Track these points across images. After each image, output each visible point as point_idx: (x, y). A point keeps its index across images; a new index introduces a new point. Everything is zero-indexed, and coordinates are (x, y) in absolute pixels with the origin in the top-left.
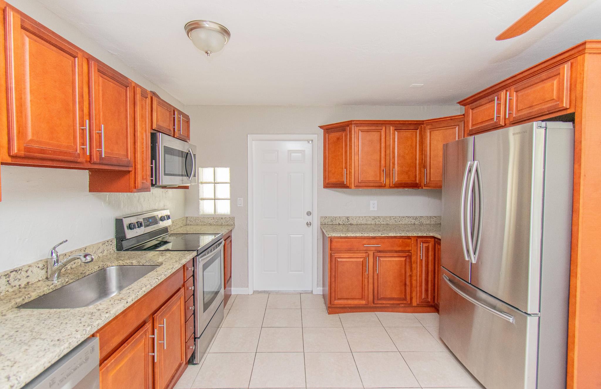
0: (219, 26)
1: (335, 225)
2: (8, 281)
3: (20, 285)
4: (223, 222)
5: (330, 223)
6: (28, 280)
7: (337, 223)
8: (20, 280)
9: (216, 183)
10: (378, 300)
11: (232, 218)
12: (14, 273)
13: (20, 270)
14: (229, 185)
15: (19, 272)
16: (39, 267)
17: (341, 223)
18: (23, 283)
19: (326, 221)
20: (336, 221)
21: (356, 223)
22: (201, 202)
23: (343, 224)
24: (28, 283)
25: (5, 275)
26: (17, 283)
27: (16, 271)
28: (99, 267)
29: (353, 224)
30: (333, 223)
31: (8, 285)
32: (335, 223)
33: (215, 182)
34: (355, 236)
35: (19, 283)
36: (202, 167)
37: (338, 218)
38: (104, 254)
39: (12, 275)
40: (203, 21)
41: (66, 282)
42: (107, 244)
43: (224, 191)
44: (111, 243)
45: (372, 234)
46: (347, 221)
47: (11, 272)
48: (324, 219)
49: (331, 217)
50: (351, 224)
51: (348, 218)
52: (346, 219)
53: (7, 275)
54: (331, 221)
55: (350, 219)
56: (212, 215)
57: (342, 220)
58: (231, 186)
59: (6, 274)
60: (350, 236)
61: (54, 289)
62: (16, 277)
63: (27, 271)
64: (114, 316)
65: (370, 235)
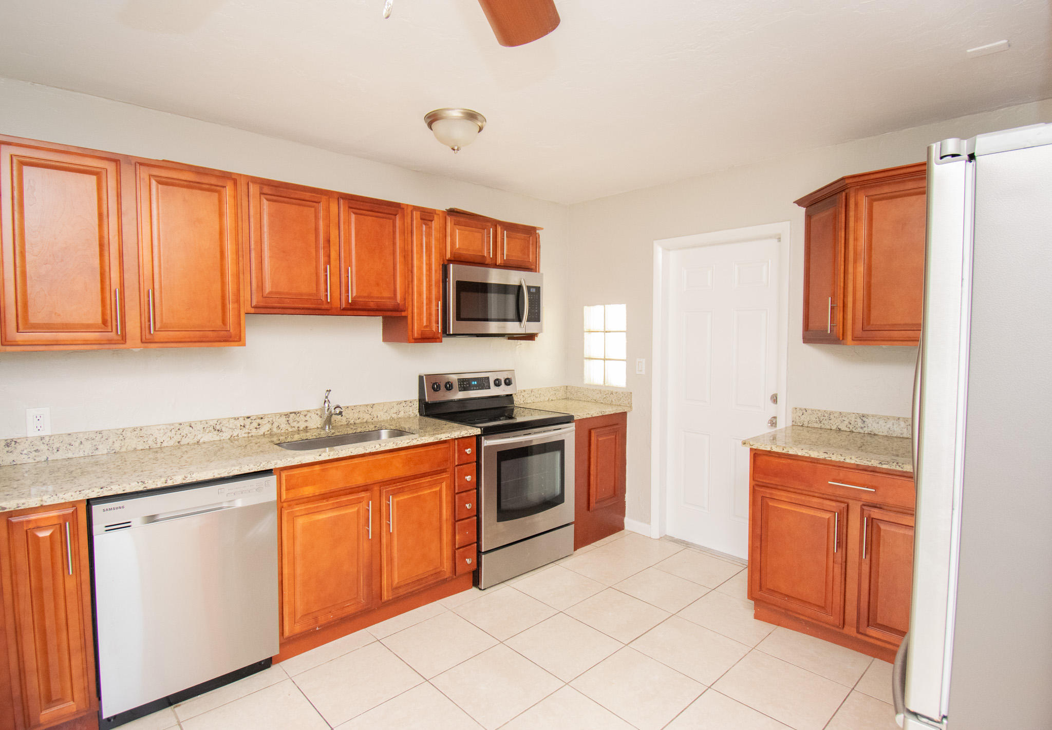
0: (459, 112)
1: (829, 431)
2: (288, 421)
3: (298, 427)
4: (613, 400)
5: (816, 425)
6: (306, 424)
7: (834, 428)
8: (298, 422)
9: (606, 332)
10: (868, 626)
11: (626, 394)
12: (293, 414)
13: (298, 413)
14: (624, 334)
15: (298, 415)
16: (317, 414)
17: (843, 428)
18: (302, 427)
19: (805, 419)
20: (831, 421)
21: (885, 434)
22: (586, 362)
23: (849, 430)
24: (307, 427)
25: (286, 415)
26: (295, 424)
27: (295, 413)
28: (375, 427)
29: (877, 433)
30: (823, 426)
31: (288, 425)
32: (829, 427)
33: (606, 330)
34: (807, 455)
35: (298, 425)
36: (589, 305)
37: (836, 415)
38: (400, 416)
39: (292, 415)
40: (448, 109)
41: (331, 433)
42: (404, 404)
43: (618, 346)
44: (410, 404)
45: (853, 457)
46: (860, 424)
47: (291, 413)
48: (801, 413)
49: (819, 410)
50: (872, 435)
51: (864, 419)
52: (859, 420)
53: (287, 415)
54: (817, 419)
55: (869, 421)
56: (601, 386)
57: (846, 422)
58: (627, 336)
59: (286, 413)
60: (796, 454)
61: (318, 437)
62: (295, 419)
63: (305, 416)
64: (300, 463)
65: (848, 461)
